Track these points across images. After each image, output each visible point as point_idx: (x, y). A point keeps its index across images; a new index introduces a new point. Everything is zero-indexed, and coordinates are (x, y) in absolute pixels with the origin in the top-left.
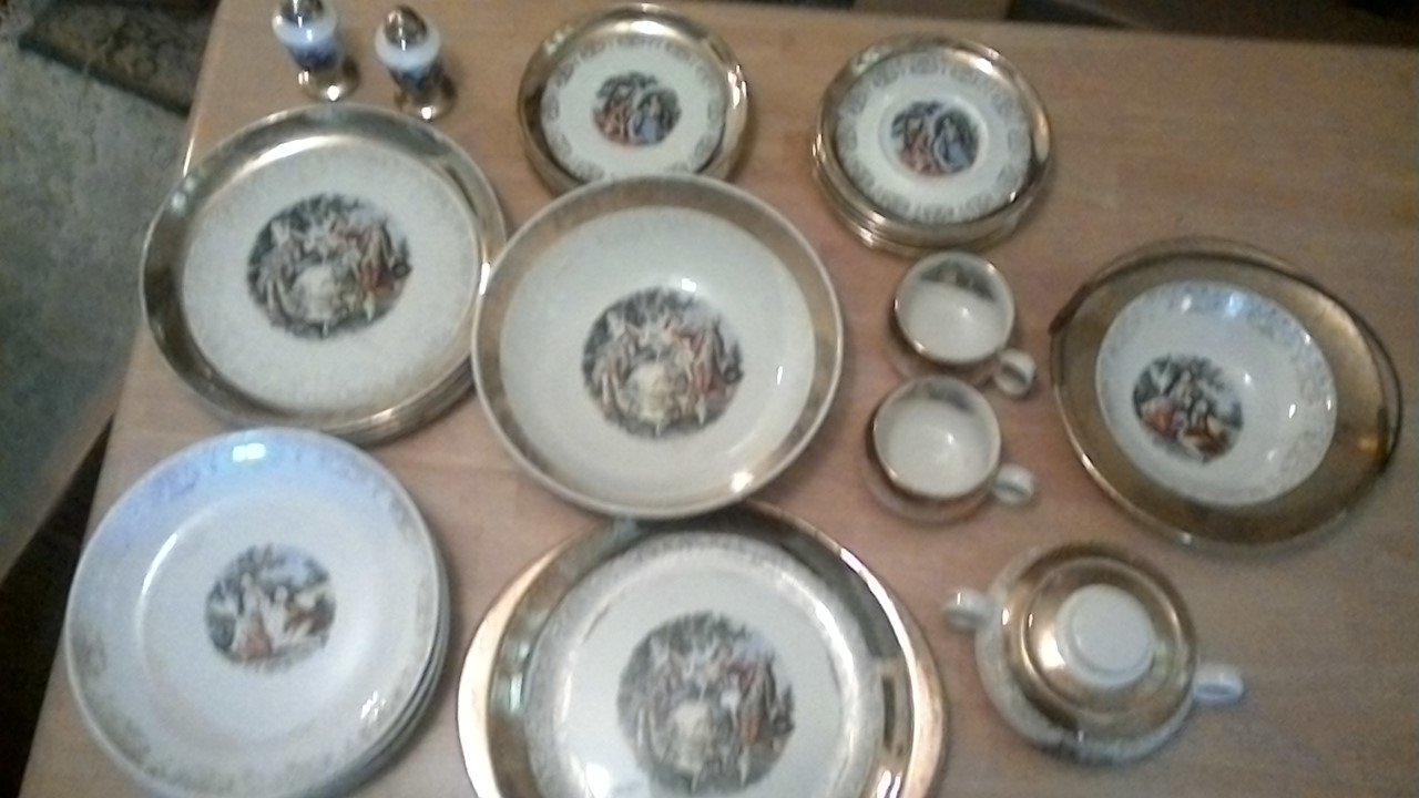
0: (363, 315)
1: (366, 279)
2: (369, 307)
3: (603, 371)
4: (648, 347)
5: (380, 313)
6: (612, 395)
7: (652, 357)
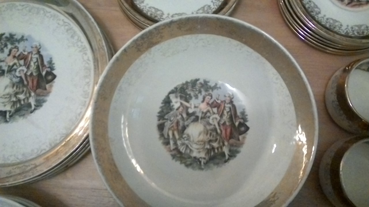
0: (29, 105)
1: (30, 83)
2: (32, 101)
3: (169, 129)
4: (193, 114)
5: (39, 104)
6: (175, 143)
7: (196, 119)
